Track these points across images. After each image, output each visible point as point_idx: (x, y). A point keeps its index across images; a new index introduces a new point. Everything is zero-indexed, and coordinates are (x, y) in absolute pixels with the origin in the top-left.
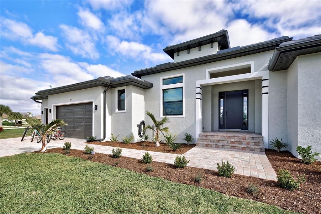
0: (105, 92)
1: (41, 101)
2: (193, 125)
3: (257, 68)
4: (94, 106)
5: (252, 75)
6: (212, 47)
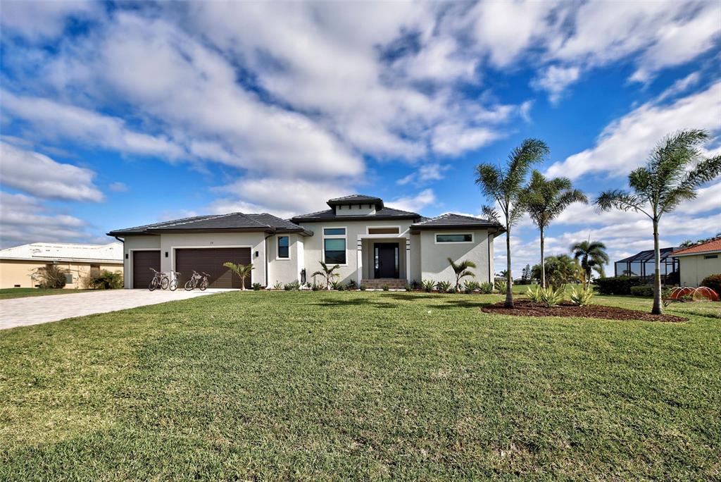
0: (266, 238)
1: (123, 239)
2: (356, 273)
3: (403, 232)
4: (253, 252)
5: (400, 235)
6: (370, 208)
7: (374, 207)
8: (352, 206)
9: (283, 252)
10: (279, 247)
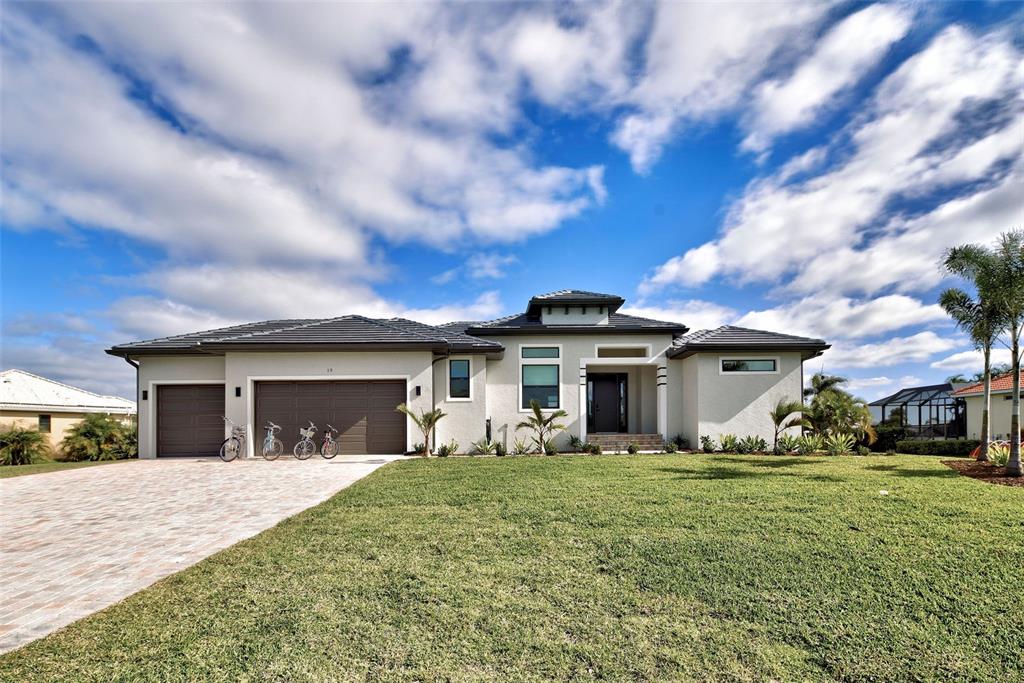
0: (434, 363)
2: (577, 423)
3: (655, 353)
4: (410, 387)
5: (650, 360)
6: (601, 313)
7: (606, 313)
8: (587, 309)
9: (460, 389)
10: (451, 379)
